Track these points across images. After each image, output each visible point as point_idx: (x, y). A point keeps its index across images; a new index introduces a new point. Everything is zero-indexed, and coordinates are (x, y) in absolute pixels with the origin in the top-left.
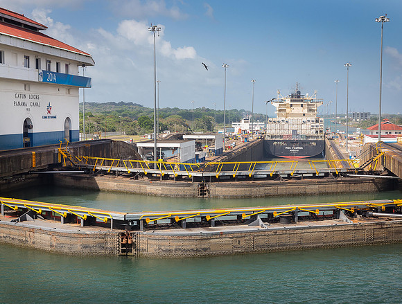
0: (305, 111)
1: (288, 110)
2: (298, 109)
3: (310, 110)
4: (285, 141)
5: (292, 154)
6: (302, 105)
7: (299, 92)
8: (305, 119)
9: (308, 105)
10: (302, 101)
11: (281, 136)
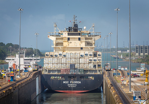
0: (83, 45)
1: (65, 44)
2: (75, 43)
3: (88, 44)
4: (63, 76)
5: (70, 89)
6: (79, 39)
7: (76, 26)
8: (82, 53)
9: (86, 39)
10: (79, 34)
11: (59, 71)
